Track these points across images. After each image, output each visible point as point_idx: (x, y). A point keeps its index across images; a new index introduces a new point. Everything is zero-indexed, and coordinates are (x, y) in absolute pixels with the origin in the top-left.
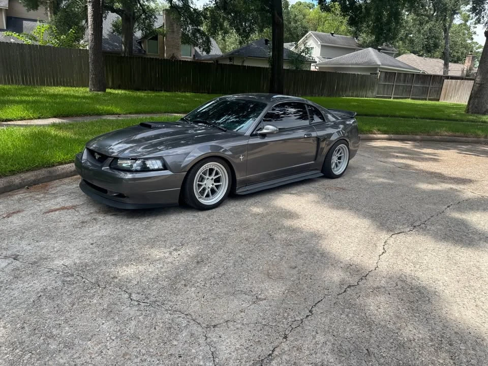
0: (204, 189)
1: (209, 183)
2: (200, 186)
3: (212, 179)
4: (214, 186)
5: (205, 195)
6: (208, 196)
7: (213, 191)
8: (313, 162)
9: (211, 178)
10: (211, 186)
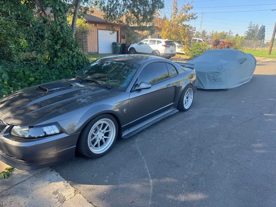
0: (95, 140)
1: (100, 135)
2: (93, 136)
3: (104, 132)
4: (103, 138)
5: (95, 145)
6: (97, 146)
7: (102, 143)
8: (172, 103)
9: (102, 131)
10: (101, 138)
